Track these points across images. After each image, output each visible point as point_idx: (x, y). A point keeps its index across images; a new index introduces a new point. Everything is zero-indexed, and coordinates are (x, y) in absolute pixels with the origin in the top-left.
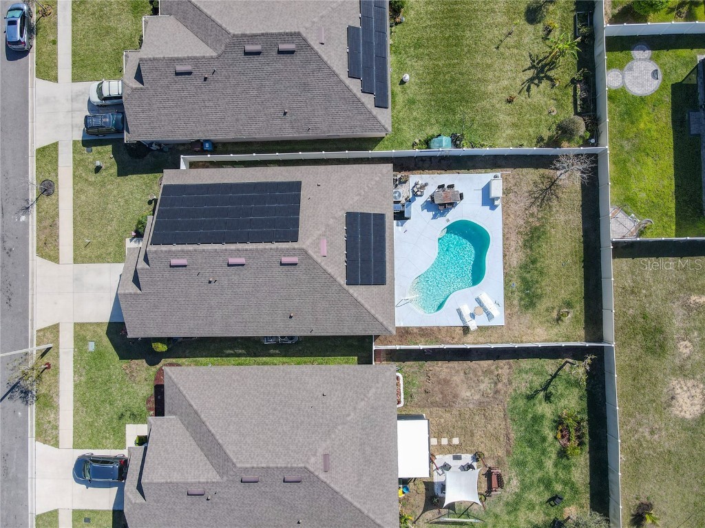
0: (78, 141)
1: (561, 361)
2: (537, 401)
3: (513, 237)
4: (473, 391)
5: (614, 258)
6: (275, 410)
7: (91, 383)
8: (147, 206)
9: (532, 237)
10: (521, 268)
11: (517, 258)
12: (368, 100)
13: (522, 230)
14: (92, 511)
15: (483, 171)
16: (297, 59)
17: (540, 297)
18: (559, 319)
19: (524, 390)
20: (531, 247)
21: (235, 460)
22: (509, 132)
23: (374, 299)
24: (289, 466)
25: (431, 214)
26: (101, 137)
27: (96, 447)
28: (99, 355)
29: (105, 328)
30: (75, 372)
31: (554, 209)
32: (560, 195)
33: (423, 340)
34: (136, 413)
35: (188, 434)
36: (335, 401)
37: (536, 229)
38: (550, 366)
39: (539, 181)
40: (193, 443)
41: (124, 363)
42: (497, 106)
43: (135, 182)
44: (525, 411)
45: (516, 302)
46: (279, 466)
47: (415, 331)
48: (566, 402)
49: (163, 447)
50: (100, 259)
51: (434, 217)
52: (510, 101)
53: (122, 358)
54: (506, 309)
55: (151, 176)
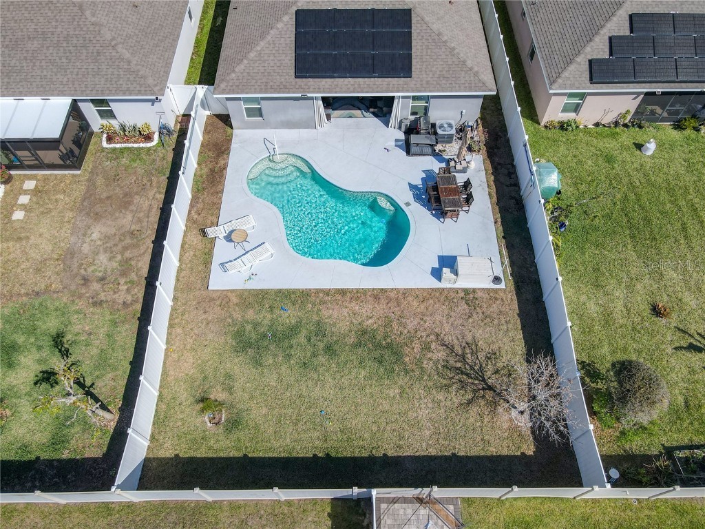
2: (45, 353)
3: (381, 308)
4: (99, 243)
9: (378, 346)
10: (319, 323)
11: (340, 319)
12: (599, 49)
13: (395, 325)
18: (204, 402)
19: (77, 328)
20: (358, 345)
22: (593, 308)
23: (272, 58)
31: (441, 396)
32: (474, 410)
33: (205, 171)
37: (398, 356)
38: (110, 385)
39: (500, 365)
42: (639, 286)
44: (32, 331)
45: (250, 314)
48: (25, 417)
51: (412, 187)
52: (656, 311)
54: (240, 293)
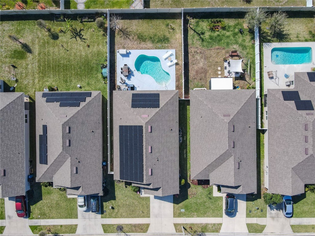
0: (101, 216)
1: (189, 29)
2: (204, 38)
3: (141, 46)
4: (200, 62)
5: (150, 8)
6: (207, 136)
7: (197, 210)
8: (127, 188)
9: (142, 39)
10: (153, 43)
11: (150, 44)
12: (88, 99)
13: (139, 42)
14: (247, 209)
15: (116, 57)
16: (72, 126)
17: (164, 36)
18: (173, 29)
19: (200, 43)
20: (146, 39)
21: (226, 150)
22: (101, 47)
23: (165, 98)
24: (228, 129)
25: (132, 77)
26: (100, 207)
27: (222, 208)
28: (186, 207)
29: (175, 205)
30: (193, 217)
31: (131, 30)
32: (125, 28)
33: (180, 81)
34: (209, 192)
35: (216, 169)
36: (204, 113)
37: (138, 37)
38: (191, 33)
39: (120, 35)
40: (219, 167)
41: (189, 197)
42: (91, 51)
43: (118, 193)
44: (208, 42)
45: (166, 45)
46: (228, 133)
47: (177, 83)
48: (205, 27)
49: (221, 179)
50: (148, 207)
51: (133, 76)
52: (89, 46)
53: (187, 198)
54: (169, 49)
55: (116, 187)
